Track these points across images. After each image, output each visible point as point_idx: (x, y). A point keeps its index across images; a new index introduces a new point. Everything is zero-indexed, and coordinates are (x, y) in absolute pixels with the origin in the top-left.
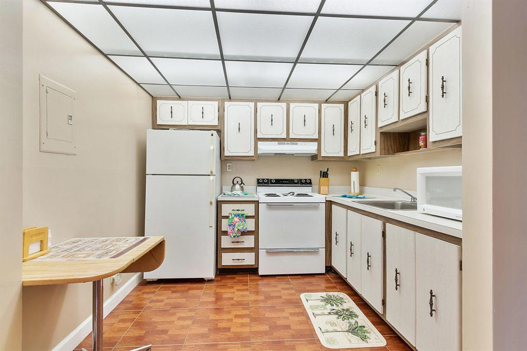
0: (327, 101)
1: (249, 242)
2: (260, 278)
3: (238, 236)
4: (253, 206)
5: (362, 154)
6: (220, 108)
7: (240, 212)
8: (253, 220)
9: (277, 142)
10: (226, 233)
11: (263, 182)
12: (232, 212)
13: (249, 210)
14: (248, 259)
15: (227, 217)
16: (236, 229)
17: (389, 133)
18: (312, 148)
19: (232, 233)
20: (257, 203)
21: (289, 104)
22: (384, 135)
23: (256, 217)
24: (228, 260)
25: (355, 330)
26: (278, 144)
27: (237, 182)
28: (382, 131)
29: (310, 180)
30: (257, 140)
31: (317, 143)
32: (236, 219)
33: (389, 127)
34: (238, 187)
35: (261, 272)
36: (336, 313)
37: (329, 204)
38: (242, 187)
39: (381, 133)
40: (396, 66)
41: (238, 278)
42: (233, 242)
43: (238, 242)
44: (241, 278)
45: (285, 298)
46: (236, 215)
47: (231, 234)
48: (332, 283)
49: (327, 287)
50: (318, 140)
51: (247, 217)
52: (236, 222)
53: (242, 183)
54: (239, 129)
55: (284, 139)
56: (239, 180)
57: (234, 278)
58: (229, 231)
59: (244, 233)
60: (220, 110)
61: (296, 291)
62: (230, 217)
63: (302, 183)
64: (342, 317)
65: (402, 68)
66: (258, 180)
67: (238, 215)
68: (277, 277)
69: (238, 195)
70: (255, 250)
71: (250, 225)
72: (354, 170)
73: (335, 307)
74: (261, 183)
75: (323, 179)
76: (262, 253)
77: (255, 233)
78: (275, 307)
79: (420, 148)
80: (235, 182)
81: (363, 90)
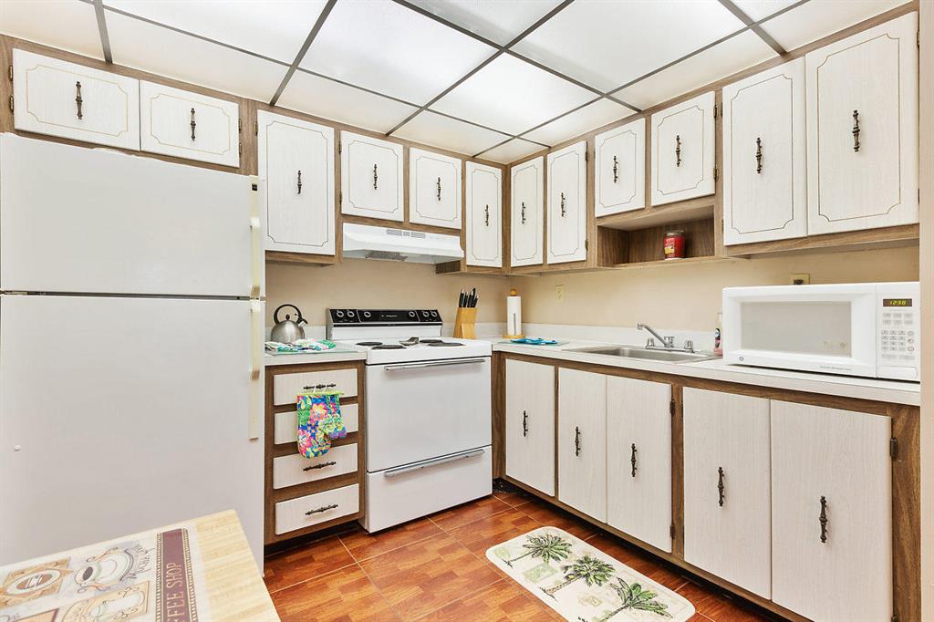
0: (474, 158)
1: (345, 459)
2: (374, 540)
3: (324, 452)
4: (352, 373)
5: (550, 265)
6: (244, 122)
7: (324, 392)
8: (355, 407)
9: (386, 229)
10: (292, 448)
11: (346, 316)
12: (307, 394)
13: (345, 383)
14: (343, 502)
15: (293, 407)
16: (320, 436)
17: (608, 229)
18: (448, 247)
19: (311, 445)
20: (361, 365)
21: (409, 150)
22: (603, 231)
23: (360, 399)
24: (293, 517)
25: (633, 599)
26: (388, 233)
27: (288, 317)
28: (603, 223)
29: (436, 311)
30: (342, 218)
31: (458, 238)
32: (319, 410)
33: (621, 217)
34: (289, 329)
35: (373, 527)
36: (578, 574)
37: (499, 358)
38: (301, 330)
39: (599, 227)
40: (639, 111)
41: (321, 555)
42: (306, 469)
43: (320, 466)
44: (328, 554)
45: (464, 572)
46: (316, 401)
47: (309, 450)
48: (514, 511)
49: (516, 523)
50: (459, 233)
51: (344, 401)
52: (320, 417)
53: (300, 320)
54: (300, 186)
55: (398, 224)
56: (291, 312)
57: (310, 559)
58: (303, 441)
59: (336, 441)
60: (244, 129)
61: (470, 547)
62: (303, 407)
63: (423, 319)
64: (592, 577)
65: (656, 117)
66: (333, 312)
67: (323, 399)
68: (408, 528)
69: (317, 348)
70: (358, 477)
71: (348, 419)
72: (513, 293)
73: (564, 562)
74: (341, 318)
75: (466, 310)
76: (375, 481)
77: (358, 437)
78: (460, 602)
79: (666, 256)
80: (281, 317)
81: (550, 149)
